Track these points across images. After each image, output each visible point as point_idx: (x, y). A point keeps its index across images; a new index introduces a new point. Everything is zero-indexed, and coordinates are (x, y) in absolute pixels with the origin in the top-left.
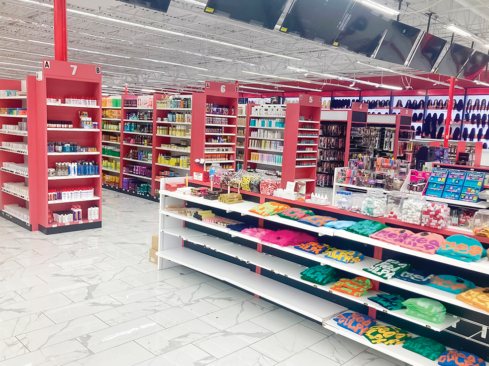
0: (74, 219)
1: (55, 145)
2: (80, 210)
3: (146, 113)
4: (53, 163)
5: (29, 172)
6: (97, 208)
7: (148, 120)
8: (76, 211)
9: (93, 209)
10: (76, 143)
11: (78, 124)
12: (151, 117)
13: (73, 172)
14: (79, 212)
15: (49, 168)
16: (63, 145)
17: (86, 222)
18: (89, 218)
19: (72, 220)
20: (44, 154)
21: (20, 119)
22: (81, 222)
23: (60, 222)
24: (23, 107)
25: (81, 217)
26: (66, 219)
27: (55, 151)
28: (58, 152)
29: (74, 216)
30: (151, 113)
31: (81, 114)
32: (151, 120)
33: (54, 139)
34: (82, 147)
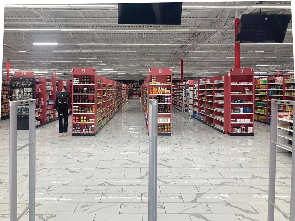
0: (242, 131)
1: (234, 100)
2: (244, 127)
3: (279, 86)
4: (233, 107)
5: (224, 111)
6: (252, 127)
7: (280, 89)
8: (242, 127)
9: (250, 127)
10: (243, 100)
11: (244, 92)
12: (282, 87)
13: (241, 111)
14: (244, 128)
15: (232, 109)
16: (237, 100)
17: (247, 132)
18: (248, 131)
19: (241, 131)
20: (230, 104)
21: (222, 91)
22: (245, 132)
23: (236, 131)
24: (223, 86)
25: (245, 130)
26: (238, 131)
27: (234, 103)
28: (236, 103)
29: (242, 129)
30: (282, 85)
31: (245, 88)
32: (282, 89)
33: (234, 98)
34: (245, 101)
